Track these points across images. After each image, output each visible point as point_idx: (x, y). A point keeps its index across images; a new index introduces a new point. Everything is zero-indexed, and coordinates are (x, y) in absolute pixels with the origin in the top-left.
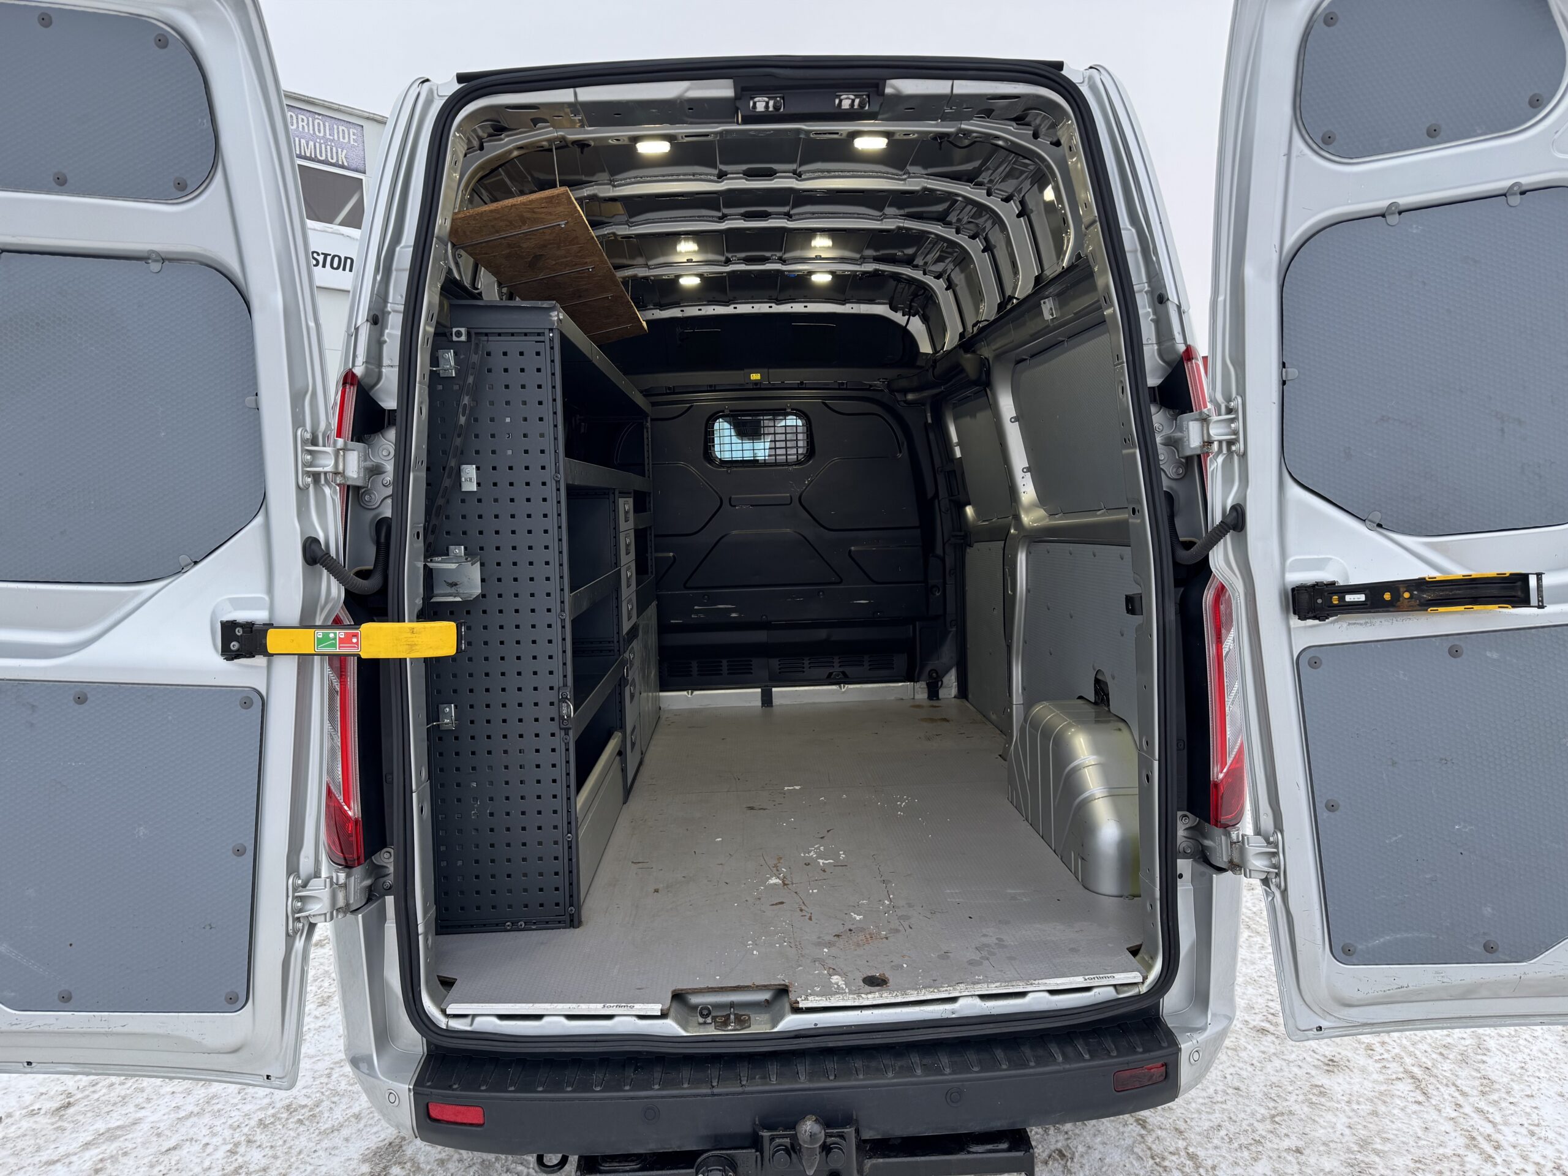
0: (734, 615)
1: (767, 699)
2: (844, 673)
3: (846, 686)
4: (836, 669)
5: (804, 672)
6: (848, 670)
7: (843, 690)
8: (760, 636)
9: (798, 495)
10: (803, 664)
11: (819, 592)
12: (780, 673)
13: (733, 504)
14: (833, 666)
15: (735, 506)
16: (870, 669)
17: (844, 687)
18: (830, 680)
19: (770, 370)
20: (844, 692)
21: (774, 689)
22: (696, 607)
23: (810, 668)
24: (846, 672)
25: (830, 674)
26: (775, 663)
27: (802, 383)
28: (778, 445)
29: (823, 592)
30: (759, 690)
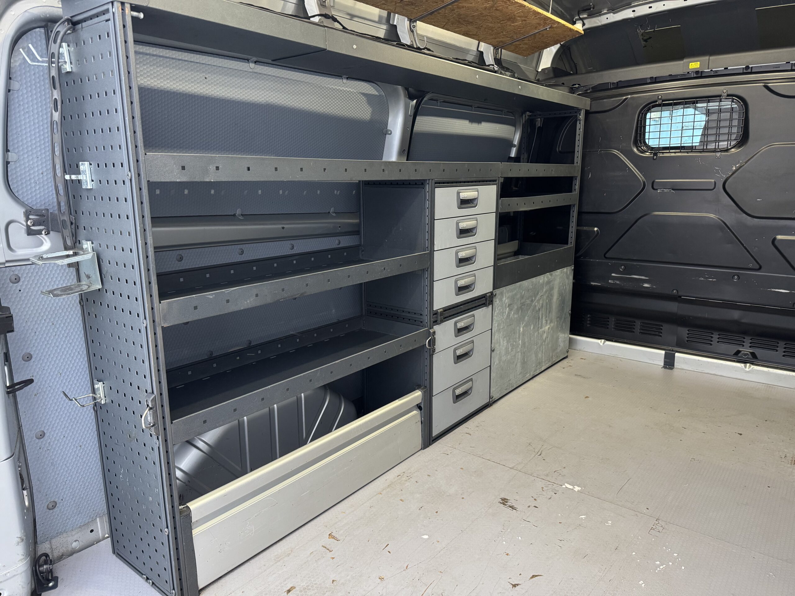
0: (646, 285)
1: (669, 363)
2: (753, 354)
3: (752, 366)
4: (746, 350)
5: (711, 345)
6: (758, 352)
7: (747, 369)
8: (672, 307)
9: (722, 180)
10: (712, 337)
11: (734, 276)
12: (687, 341)
13: (655, 187)
14: (743, 346)
15: (657, 190)
16: (784, 356)
17: (750, 367)
18: (737, 357)
19: (712, 58)
20: (748, 372)
21: (677, 355)
22: (613, 275)
23: (718, 342)
24: (756, 353)
25: (738, 352)
26: (684, 332)
27: (747, 67)
28: (710, 132)
29: (738, 276)
30: (663, 352)
